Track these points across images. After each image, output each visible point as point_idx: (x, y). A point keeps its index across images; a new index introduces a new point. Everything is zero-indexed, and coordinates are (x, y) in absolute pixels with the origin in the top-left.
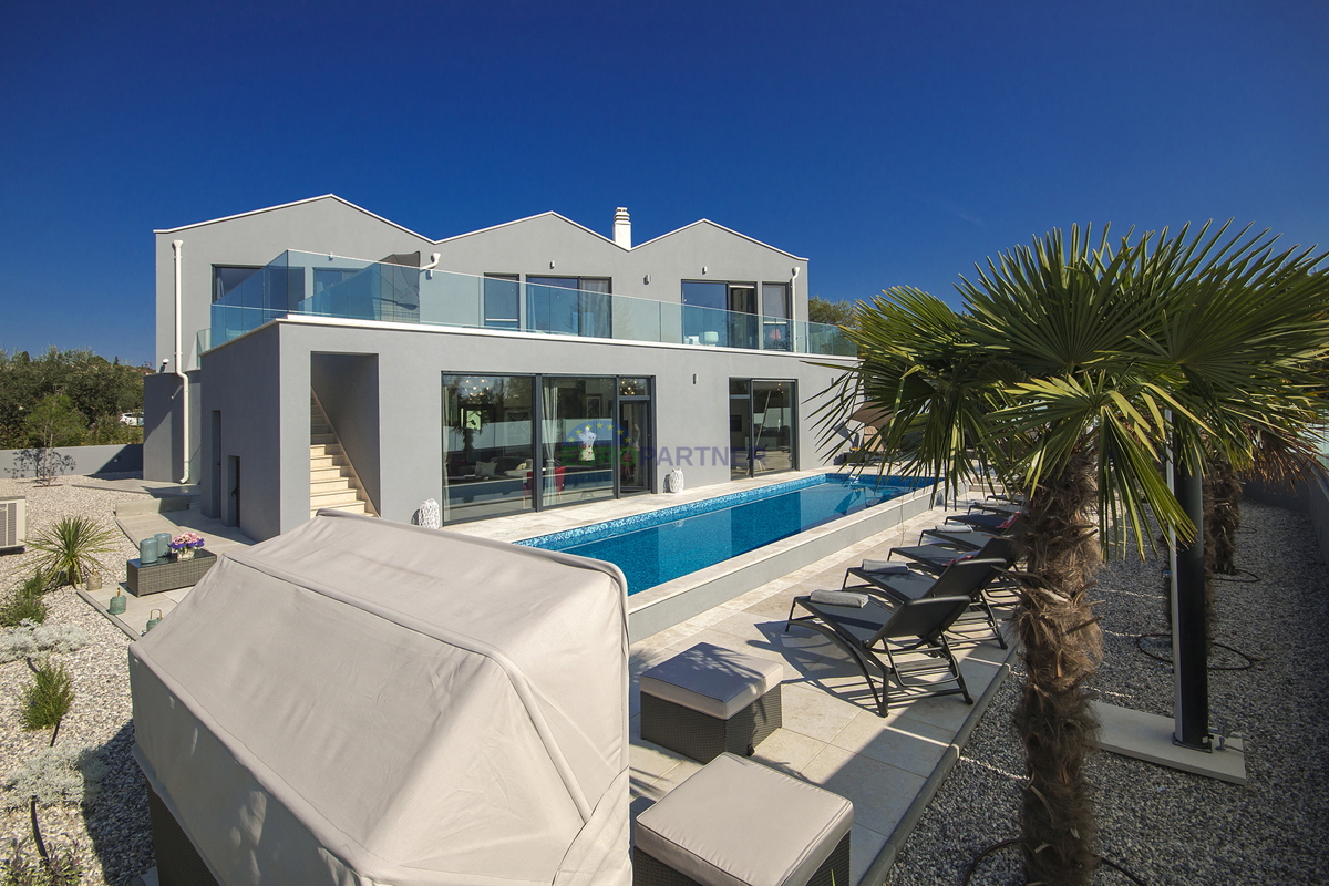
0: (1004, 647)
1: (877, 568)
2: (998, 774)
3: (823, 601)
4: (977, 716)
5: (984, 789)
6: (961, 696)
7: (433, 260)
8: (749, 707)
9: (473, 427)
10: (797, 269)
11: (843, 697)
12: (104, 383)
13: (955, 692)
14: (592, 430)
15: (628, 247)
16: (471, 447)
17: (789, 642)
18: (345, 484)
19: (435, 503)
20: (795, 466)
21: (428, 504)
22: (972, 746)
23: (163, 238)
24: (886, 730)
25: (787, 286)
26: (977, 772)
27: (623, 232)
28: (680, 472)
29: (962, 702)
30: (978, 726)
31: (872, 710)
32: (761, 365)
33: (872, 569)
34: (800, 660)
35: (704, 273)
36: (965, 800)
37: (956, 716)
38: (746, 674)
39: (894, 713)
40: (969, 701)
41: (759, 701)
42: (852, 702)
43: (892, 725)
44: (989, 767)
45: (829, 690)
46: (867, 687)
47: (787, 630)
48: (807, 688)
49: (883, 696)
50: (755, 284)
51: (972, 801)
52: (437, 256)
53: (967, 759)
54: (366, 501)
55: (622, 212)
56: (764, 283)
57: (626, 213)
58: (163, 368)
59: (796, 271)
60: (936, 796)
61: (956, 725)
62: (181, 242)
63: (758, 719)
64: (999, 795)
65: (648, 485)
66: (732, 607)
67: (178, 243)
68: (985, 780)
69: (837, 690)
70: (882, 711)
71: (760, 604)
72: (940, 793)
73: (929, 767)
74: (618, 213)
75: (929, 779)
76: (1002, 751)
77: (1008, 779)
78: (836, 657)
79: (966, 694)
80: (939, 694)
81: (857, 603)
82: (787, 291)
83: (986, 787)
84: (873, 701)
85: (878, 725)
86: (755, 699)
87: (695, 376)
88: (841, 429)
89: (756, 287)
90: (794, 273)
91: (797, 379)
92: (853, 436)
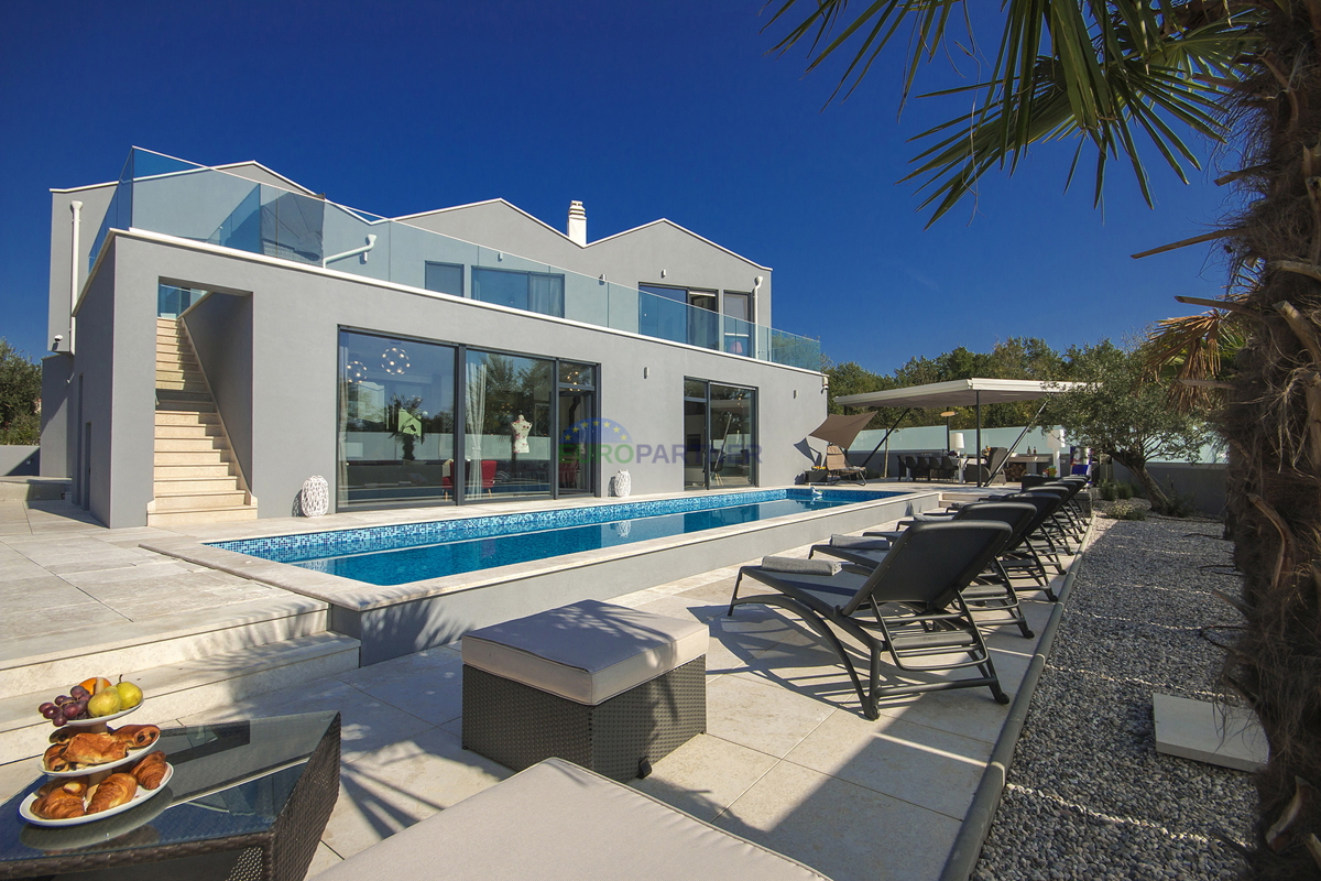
0: (1028, 635)
1: (849, 543)
2: (1080, 815)
3: (779, 567)
4: (1019, 719)
5: (1063, 841)
6: (986, 691)
7: (368, 242)
8: (643, 689)
9: (412, 432)
10: (760, 279)
11: (808, 691)
12: (18, 378)
13: (980, 685)
14: (527, 419)
15: (583, 244)
16: (412, 458)
17: (730, 626)
18: (216, 457)
19: (324, 481)
20: (754, 482)
21: (313, 480)
22: (1022, 765)
23: (60, 198)
24: (877, 740)
25: (750, 296)
26: (1043, 809)
27: (578, 227)
28: (626, 473)
29: (990, 700)
30: (1022, 735)
31: (853, 710)
32: (721, 367)
33: (843, 543)
34: (745, 646)
35: (663, 276)
36: (1036, 864)
37: (990, 721)
38: (641, 635)
39: (887, 715)
40: (1000, 699)
41: (663, 680)
42: (820, 698)
43: (885, 731)
44: (1062, 802)
45: (785, 683)
46: (847, 678)
47: (730, 614)
48: (754, 681)
49: (870, 691)
50: (716, 292)
51: (1050, 865)
52: (372, 238)
53: (1021, 788)
54: (238, 476)
55: (577, 206)
56: (726, 292)
57: (581, 208)
58: (55, 346)
59: (758, 280)
60: (982, 855)
61: (991, 732)
62: (80, 203)
63: (661, 714)
64: (1094, 853)
65: (592, 489)
66: (662, 591)
67: (77, 205)
68: (1063, 825)
69: (798, 683)
70: (870, 712)
71: (700, 589)
72: (989, 849)
73: (960, 802)
74: (573, 207)
75: (967, 822)
76: (1074, 776)
77: (1102, 823)
78: (796, 644)
79: (995, 687)
80: (956, 688)
81: (827, 569)
82: (749, 302)
83: (1066, 838)
84: (856, 697)
85: (862, 732)
86: (654, 675)
87: (645, 369)
88: (803, 447)
89: (717, 295)
90: (757, 283)
91: (757, 388)
92: (815, 456)
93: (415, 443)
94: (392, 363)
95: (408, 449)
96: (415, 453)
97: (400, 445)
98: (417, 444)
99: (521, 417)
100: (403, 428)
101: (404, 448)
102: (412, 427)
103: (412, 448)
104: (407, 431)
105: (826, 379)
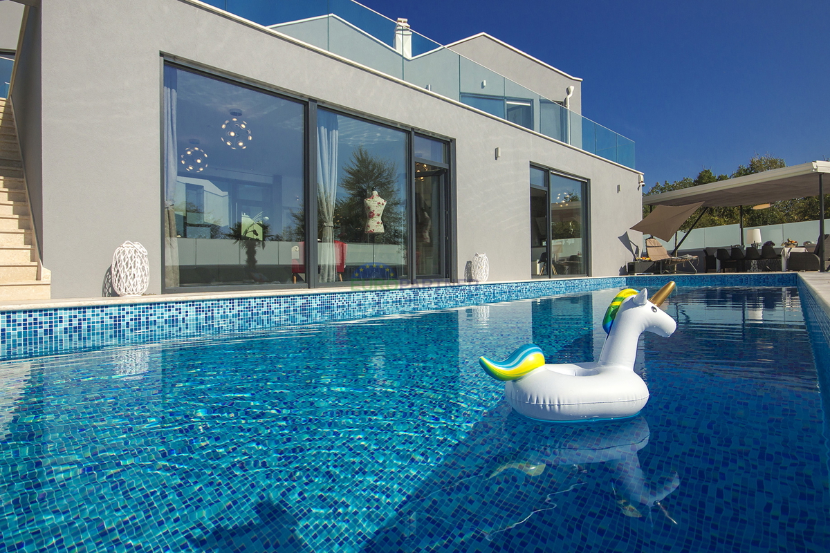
9: (255, 237)
10: (572, 88)
15: (410, 57)
18: (12, 224)
19: (142, 249)
20: (588, 271)
25: (562, 106)
27: (404, 42)
28: (484, 257)
32: (560, 156)
35: (483, 87)
50: (531, 101)
54: (33, 245)
55: (402, 24)
56: (541, 101)
57: (407, 25)
59: (570, 90)
65: (448, 273)
74: (399, 23)
82: (562, 110)
87: (497, 150)
88: (625, 240)
89: (532, 104)
90: (568, 93)
91: (589, 180)
92: (634, 249)
93: (257, 248)
94: (233, 134)
95: (251, 253)
96: (257, 257)
97: (244, 251)
98: (258, 249)
99: (375, 193)
100: (246, 232)
101: (247, 253)
102: (255, 232)
103: (254, 252)
104: (250, 235)
105: (642, 177)
